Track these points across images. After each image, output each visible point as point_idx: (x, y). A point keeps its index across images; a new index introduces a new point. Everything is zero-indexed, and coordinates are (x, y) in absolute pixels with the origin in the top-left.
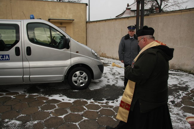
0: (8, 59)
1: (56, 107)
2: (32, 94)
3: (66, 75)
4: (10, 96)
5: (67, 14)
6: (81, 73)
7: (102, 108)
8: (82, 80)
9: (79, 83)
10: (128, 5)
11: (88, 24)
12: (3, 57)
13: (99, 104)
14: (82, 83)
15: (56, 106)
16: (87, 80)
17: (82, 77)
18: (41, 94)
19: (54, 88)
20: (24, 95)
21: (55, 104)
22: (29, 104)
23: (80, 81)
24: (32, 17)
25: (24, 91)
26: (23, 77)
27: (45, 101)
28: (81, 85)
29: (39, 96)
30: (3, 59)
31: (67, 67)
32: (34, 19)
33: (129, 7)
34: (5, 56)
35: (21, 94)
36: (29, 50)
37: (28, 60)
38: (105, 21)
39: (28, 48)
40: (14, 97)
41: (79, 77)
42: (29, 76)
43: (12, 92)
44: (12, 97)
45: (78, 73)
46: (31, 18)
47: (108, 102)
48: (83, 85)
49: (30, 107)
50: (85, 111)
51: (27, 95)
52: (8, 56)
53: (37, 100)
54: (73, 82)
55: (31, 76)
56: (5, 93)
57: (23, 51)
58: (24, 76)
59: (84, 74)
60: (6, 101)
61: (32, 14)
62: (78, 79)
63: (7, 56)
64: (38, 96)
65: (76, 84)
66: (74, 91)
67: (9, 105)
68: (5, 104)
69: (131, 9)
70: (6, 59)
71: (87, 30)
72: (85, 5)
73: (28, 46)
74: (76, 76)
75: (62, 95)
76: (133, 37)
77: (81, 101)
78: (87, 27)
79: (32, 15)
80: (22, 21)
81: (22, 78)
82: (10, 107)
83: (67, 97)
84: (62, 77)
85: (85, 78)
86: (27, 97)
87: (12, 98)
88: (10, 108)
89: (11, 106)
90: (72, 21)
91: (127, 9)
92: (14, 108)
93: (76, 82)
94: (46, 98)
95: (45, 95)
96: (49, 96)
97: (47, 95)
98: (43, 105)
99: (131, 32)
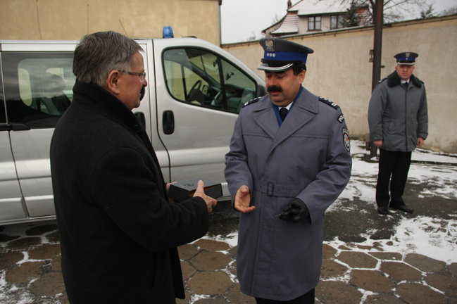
7: (379, 260)
13: (366, 251)
19: (218, 213)
22: (191, 264)
24: (167, 31)
27: (225, 252)
32: (173, 37)
33: (292, 9)
39: (168, 113)
46: (165, 36)
47: (378, 243)
49: (200, 271)
50: (348, 271)
53: (201, 251)
61: (167, 25)
69: (299, 13)
72: (217, 3)
73: (167, 109)
76: (408, 82)
79: (169, 28)
80: (150, 44)
91: (289, 12)
94: (221, 243)
95: (211, 235)
96: (224, 236)
97: (216, 235)
98: (230, 264)
99: (405, 70)
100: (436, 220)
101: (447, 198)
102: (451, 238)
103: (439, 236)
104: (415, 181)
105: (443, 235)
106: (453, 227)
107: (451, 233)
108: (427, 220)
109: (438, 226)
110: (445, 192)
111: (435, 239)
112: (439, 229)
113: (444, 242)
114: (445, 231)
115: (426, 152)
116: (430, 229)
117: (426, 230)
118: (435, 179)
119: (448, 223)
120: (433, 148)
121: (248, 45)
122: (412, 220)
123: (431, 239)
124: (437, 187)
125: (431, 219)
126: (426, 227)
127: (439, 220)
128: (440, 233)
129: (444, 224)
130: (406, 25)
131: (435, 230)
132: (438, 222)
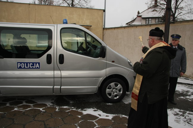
0: (39, 67)
1: (96, 125)
2: (62, 107)
3: (99, 86)
4: (39, 108)
5: (84, 20)
6: (116, 85)
8: (116, 92)
9: (113, 95)
10: (139, 13)
11: (104, 30)
12: (33, 65)
14: (116, 96)
15: (95, 123)
16: (121, 92)
17: (116, 89)
18: (73, 108)
19: (84, 99)
20: (53, 108)
21: (93, 121)
22: (63, 120)
23: (114, 93)
24: (65, 21)
25: (51, 103)
26: (53, 87)
27: (80, 117)
28: (115, 98)
29: (71, 110)
30: (33, 67)
31: (102, 78)
32: (67, 23)
34: (35, 64)
35: (49, 106)
36: (61, 58)
37: (60, 70)
38: (124, 28)
40: (43, 109)
41: (114, 88)
42: (59, 87)
43: (39, 103)
44: (41, 109)
45: (112, 84)
46: (64, 23)
48: (118, 97)
49: (65, 124)
51: (57, 108)
52: (39, 63)
53: (70, 115)
54: (107, 94)
55: (62, 87)
56: (32, 105)
57: (55, 59)
58: (55, 87)
59: (119, 85)
60: (36, 115)
61: (64, 19)
62: (112, 91)
63: (37, 64)
64: (69, 109)
65: (110, 96)
66: (107, 104)
67: (41, 121)
68: (36, 119)
70: (36, 67)
71: (104, 37)
72: (103, 11)
73: (61, 54)
74: (110, 87)
75: (96, 109)
76: (176, 47)
77: (121, 117)
78: (104, 34)
79: (66, 20)
80: (56, 26)
81: (52, 89)
82: (43, 123)
83: (103, 112)
84: (96, 89)
85: (120, 91)
86: (57, 110)
87: (41, 111)
88: (44, 125)
89: (43, 121)
90: (90, 27)
91: (138, 16)
92: (48, 125)
93: (110, 94)
94: (80, 112)
95: (77, 109)
96: (82, 110)
97: (79, 109)
98: (79, 122)
99: (174, 42)
100: (181, 110)
101: (190, 101)
102: (186, 119)
103: (180, 118)
104: (178, 92)
105: (182, 118)
106: (188, 115)
107: (187, 117)
108: (177, 110)
109: (181, 113)
110: (190, 98)
111: (177, 119)
112: (181, 115)
113: (182, 121)
114: (184, 116)
115: (188, 79)
116: (177, 114)
117: (175, 115)
118: (188, 92)
119: (186, 112)
120: (191, 78)
121: (115, 29)
122: (170, 109)
123: (176, 119)
124: (187, 95)
125: (179, 110)
126: (176, 113)
127: (183, 111)
128: (181, 117)
129: (184, 113)
130: (181, 23)
131: (179, 115)
132: (182, 112)
